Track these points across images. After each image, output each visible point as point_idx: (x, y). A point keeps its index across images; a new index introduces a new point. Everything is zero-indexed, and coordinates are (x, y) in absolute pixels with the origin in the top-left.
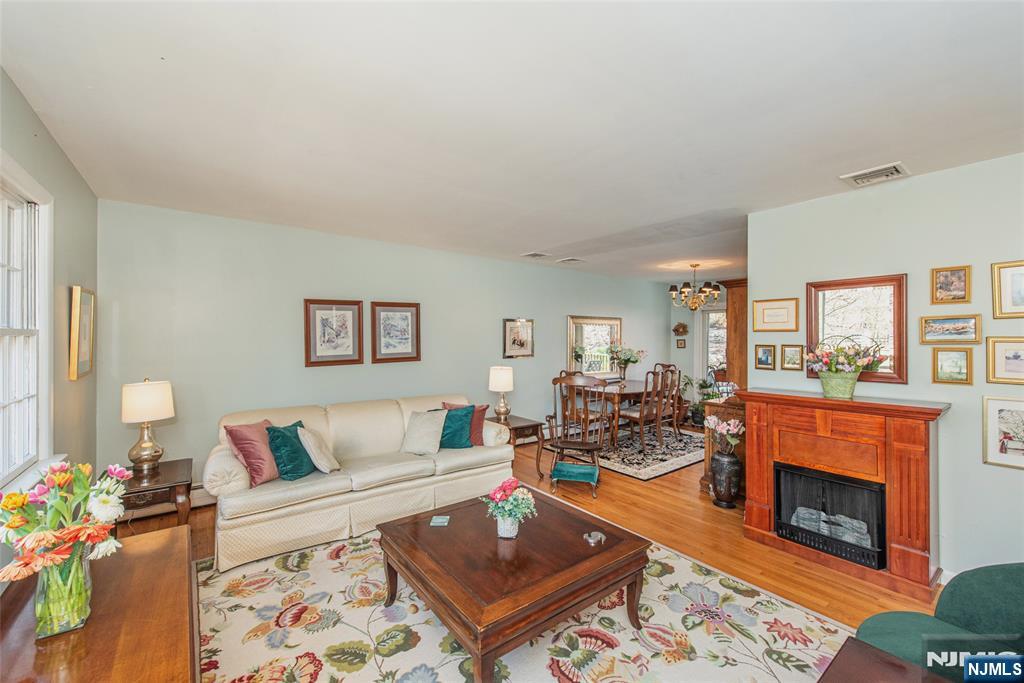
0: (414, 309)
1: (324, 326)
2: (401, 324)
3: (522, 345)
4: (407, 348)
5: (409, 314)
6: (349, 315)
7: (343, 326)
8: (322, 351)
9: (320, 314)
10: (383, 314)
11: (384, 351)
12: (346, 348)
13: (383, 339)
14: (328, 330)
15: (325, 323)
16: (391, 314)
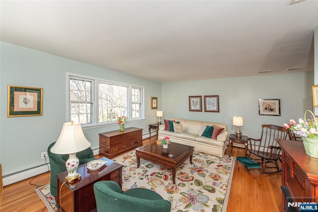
0: (217, 97)
1: (193, 102)
2: (213, 102)
3: (272, 110)
4: (215, 108)
5: (215, 99)
6: (198, 99)
7: (197, 102)
8: (193, 108)
9: (192, 99)
10: (207, 99)
11: (208, 109)
12: (198, 107)
13: (207, 106)
14: (194, 103)
15: (193, 101)
16: (210, 99)
